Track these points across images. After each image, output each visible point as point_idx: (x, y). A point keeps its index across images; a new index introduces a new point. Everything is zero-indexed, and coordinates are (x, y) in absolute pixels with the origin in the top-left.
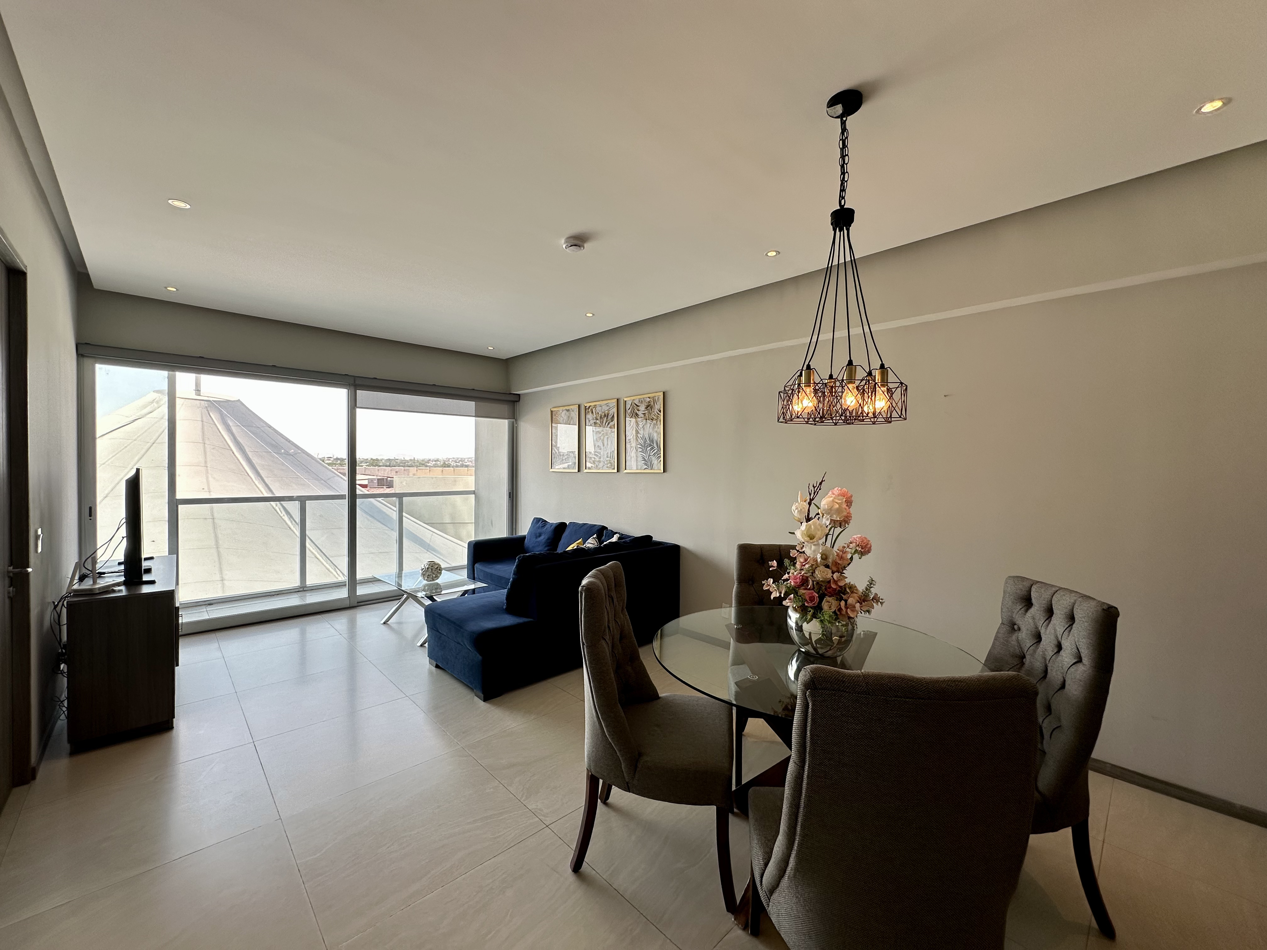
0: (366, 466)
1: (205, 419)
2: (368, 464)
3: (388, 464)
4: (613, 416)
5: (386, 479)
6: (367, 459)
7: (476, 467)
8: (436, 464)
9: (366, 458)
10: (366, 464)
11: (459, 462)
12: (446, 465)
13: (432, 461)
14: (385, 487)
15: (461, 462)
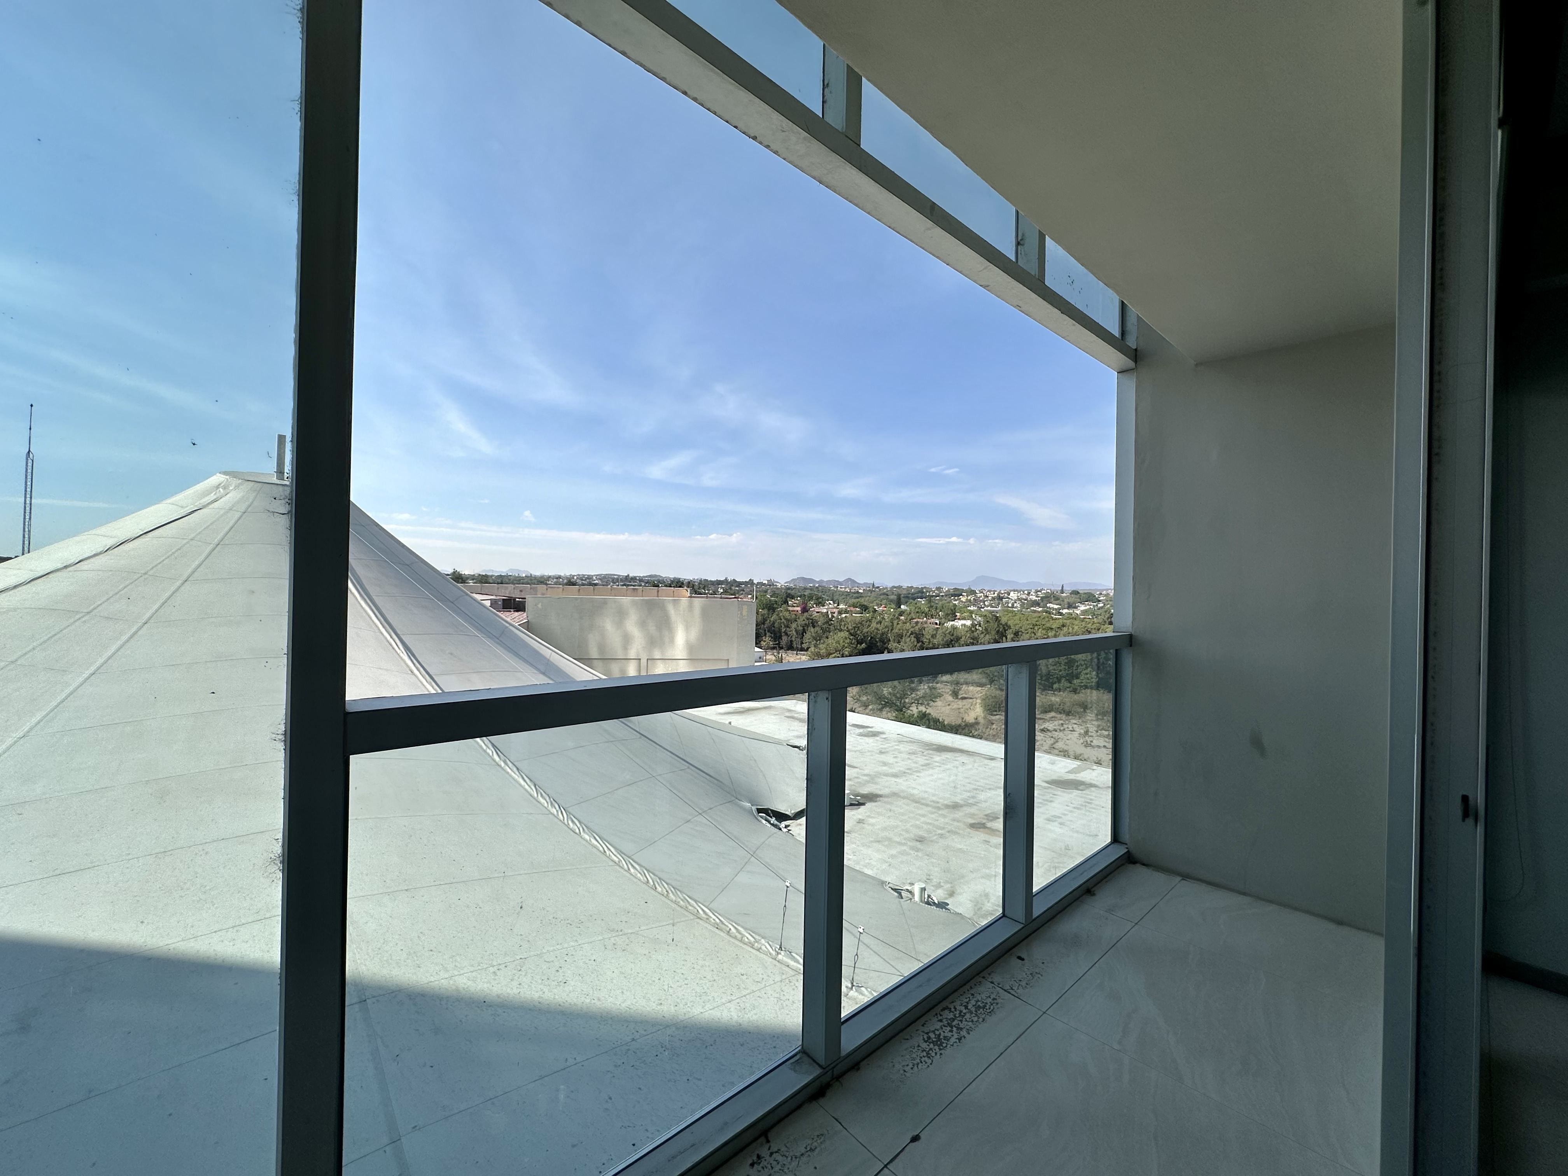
3: (499, 581)
8: (557, 582)
11: (585, 580)
12: (571, 582)
13: (553, 579)
15: (588, 580)
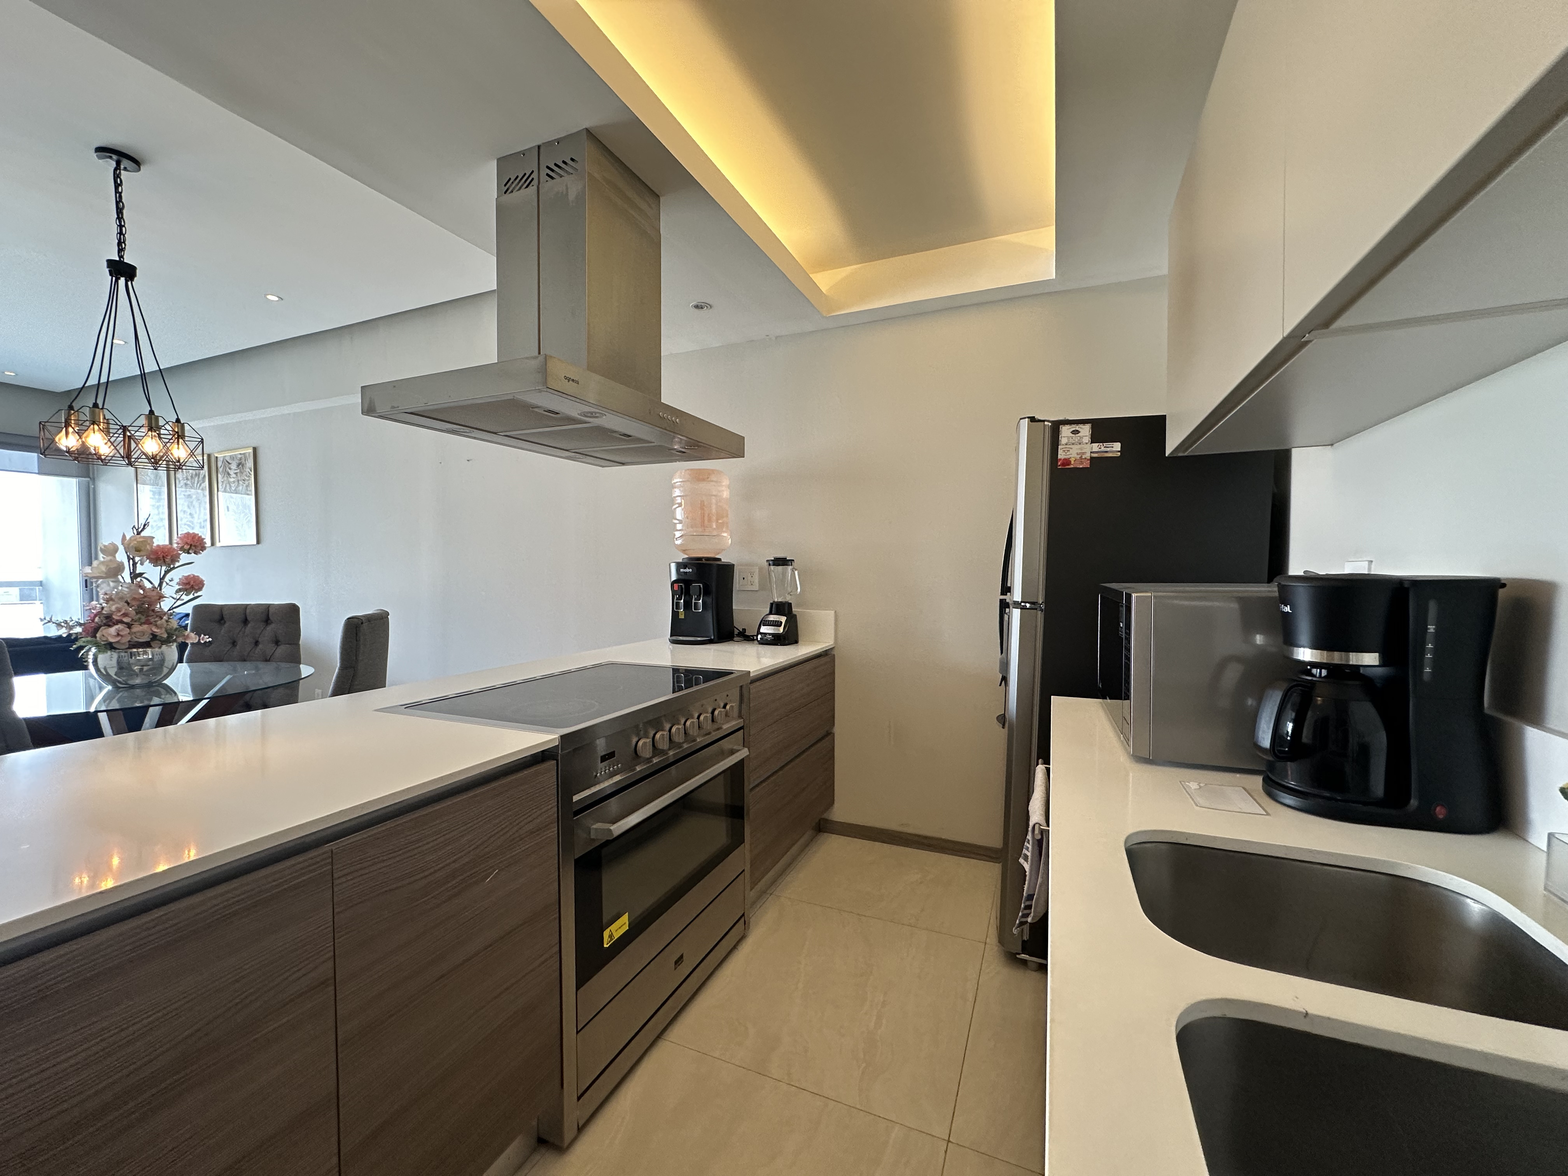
4: (205, 476)
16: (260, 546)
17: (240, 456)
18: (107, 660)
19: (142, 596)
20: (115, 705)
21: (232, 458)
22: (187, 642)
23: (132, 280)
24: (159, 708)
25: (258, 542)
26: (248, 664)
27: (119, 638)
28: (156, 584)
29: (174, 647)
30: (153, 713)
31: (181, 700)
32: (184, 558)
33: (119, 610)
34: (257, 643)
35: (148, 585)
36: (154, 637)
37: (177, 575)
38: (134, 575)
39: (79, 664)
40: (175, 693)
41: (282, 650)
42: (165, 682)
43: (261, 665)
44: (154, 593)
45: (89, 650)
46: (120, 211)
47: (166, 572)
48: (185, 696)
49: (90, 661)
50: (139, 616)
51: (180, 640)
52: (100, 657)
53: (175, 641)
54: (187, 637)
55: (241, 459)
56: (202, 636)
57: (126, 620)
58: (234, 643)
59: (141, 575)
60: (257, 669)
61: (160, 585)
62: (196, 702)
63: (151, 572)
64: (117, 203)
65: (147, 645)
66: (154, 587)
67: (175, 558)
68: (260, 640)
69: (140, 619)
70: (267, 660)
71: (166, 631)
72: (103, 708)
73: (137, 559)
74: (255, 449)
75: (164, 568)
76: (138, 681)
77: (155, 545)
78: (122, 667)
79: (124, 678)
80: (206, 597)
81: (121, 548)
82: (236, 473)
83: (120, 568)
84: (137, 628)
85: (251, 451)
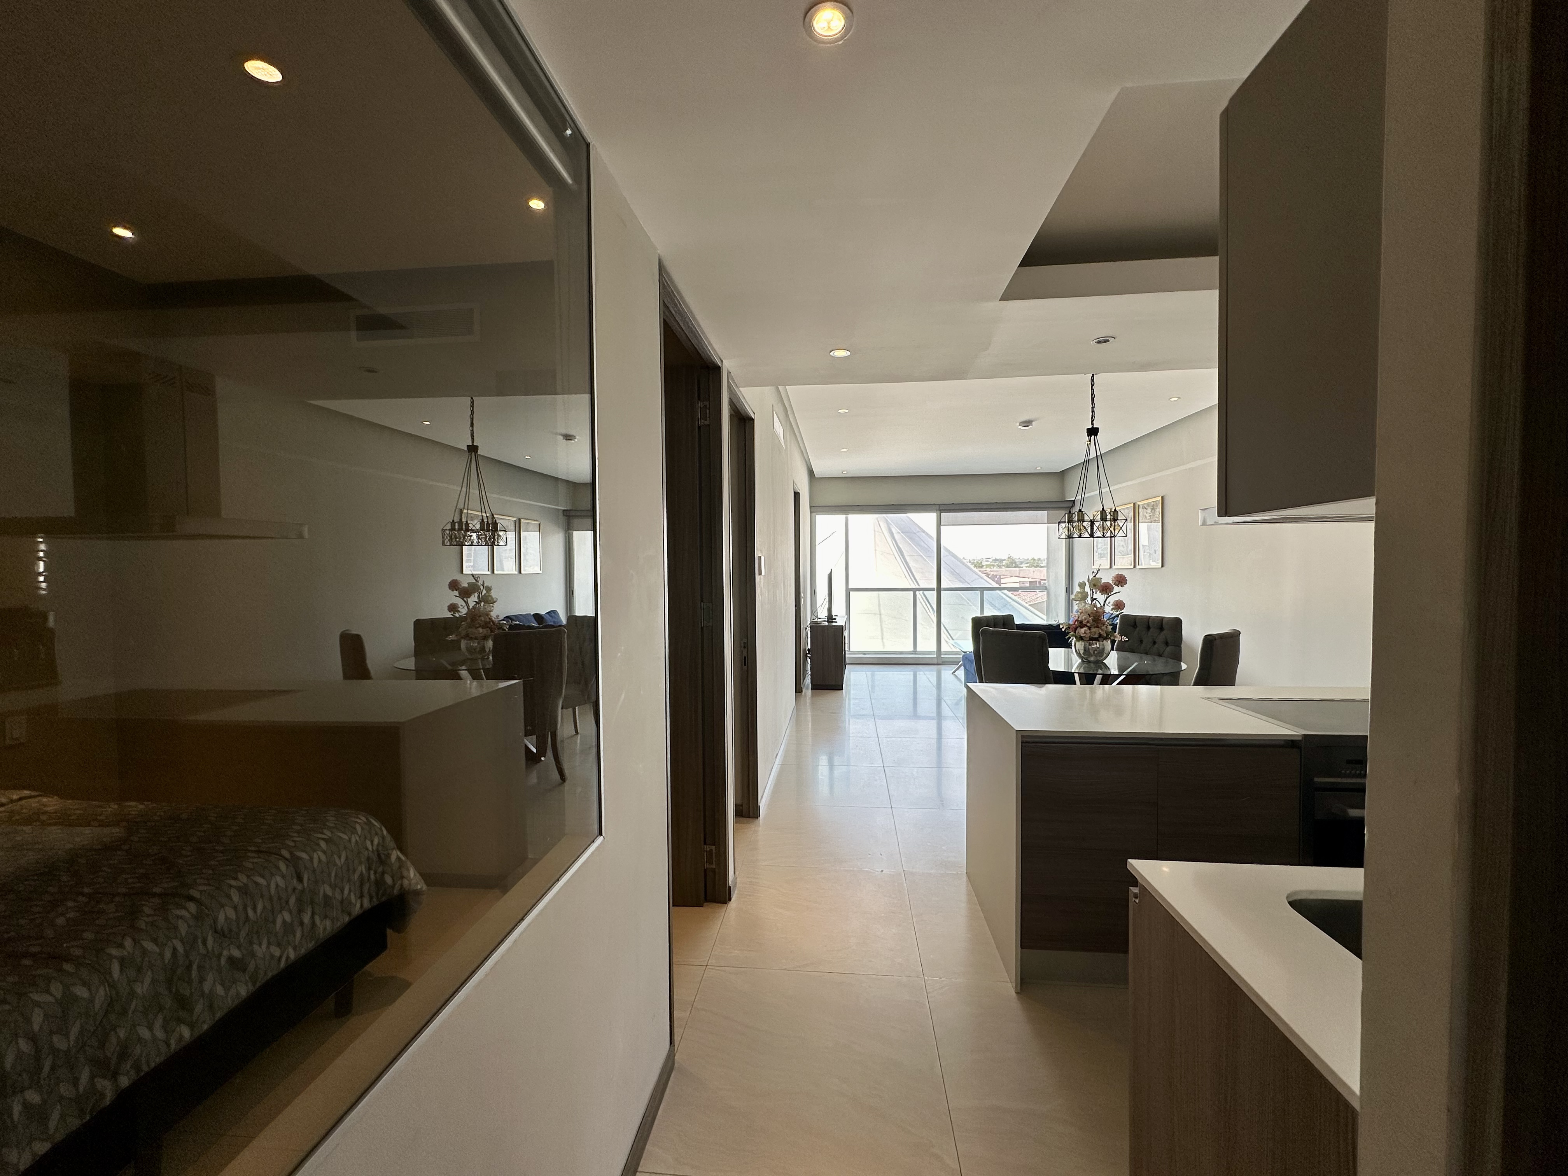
0: (1026, 567)
1: (876, 530)
2: (1028, 565)
4: (1131, 518)
5: (1040, 582)
6: (1028, 559)
7: (1048, 567)
9: (1026, 558)
10: (1026, 565)
14: (1038, 591)
16: (1163, 568)
17: (1153, 503)
18: (1080, 645)
19: (1095, 612)
20: (1082, 671)
21: (1148, 504)
22: (1116, 639)
23: (1097, 435)
24: (1101, 676)
25: (1162, 566)
26: (1149, 657)
27: (1085, 635)
28: (1102, 604)
29: (1109, 641)
30: (1099, 678)
31: (1112, 673)
32: (1116, 589)
33: (1085, 619)
34: (1155, 643)
35: (1099, 606)
36: (1100, 635)
37: (1112, 599)
38: (1093, 599)
39: (1068, 646)
40: (1109, 669)
41: (1169, 649)
42: (1104, 661)
43: (1156, 658)
44: (1101, 610)
45: (1073, 639)
46: (1093, 399)
47: (1107, 598)
48: (1114, 671)
49: (1073, 645)
50: (1094, 623)
51: (1112, 638)
52: (1077, 643)
53: (1110, 638)
54: (1115, 637)
55: (1153, 506)
56: (1123, 636)
57: (1088, 625)
58: (1141, 641)
59: (1095, 599)
60: (1154, 660)
61: (1104, 605)
62: (1119, 676)
63: (1100, 597)
64: (1092, 395)
65: (1097, 639)
66: (1101, 607)
67: (1111, 589)
68: (1156, 641)
69: (1094, 624)
70: (1160, 656)
71: (1106, 632)
72: (1077, 672)
73: (1094, 590)
74: (1162, 498)
75: (1106, 596)
76: (1092, 659)
77: (1102, 582)
78: (1086, 650)
79: (1087, 656)
80: (1126, 611)
81: (1087, 583)
82: (1150, 516)
83: (1087, 595)
84: (1093, 630)
85: (1160, 498)
